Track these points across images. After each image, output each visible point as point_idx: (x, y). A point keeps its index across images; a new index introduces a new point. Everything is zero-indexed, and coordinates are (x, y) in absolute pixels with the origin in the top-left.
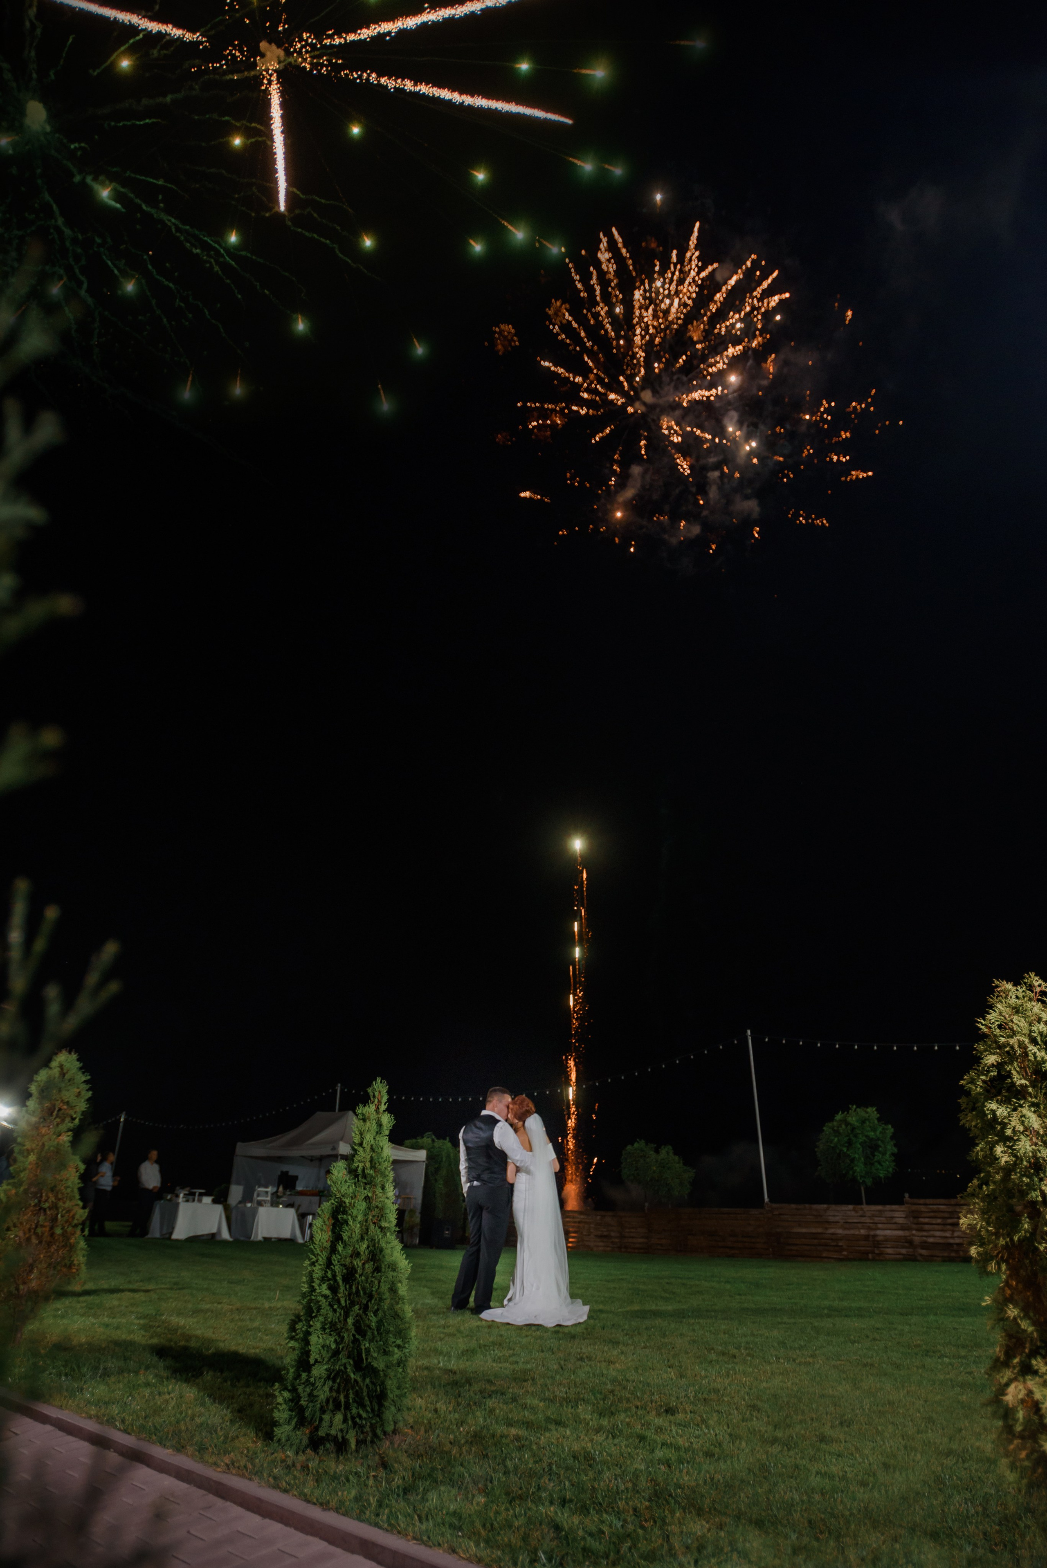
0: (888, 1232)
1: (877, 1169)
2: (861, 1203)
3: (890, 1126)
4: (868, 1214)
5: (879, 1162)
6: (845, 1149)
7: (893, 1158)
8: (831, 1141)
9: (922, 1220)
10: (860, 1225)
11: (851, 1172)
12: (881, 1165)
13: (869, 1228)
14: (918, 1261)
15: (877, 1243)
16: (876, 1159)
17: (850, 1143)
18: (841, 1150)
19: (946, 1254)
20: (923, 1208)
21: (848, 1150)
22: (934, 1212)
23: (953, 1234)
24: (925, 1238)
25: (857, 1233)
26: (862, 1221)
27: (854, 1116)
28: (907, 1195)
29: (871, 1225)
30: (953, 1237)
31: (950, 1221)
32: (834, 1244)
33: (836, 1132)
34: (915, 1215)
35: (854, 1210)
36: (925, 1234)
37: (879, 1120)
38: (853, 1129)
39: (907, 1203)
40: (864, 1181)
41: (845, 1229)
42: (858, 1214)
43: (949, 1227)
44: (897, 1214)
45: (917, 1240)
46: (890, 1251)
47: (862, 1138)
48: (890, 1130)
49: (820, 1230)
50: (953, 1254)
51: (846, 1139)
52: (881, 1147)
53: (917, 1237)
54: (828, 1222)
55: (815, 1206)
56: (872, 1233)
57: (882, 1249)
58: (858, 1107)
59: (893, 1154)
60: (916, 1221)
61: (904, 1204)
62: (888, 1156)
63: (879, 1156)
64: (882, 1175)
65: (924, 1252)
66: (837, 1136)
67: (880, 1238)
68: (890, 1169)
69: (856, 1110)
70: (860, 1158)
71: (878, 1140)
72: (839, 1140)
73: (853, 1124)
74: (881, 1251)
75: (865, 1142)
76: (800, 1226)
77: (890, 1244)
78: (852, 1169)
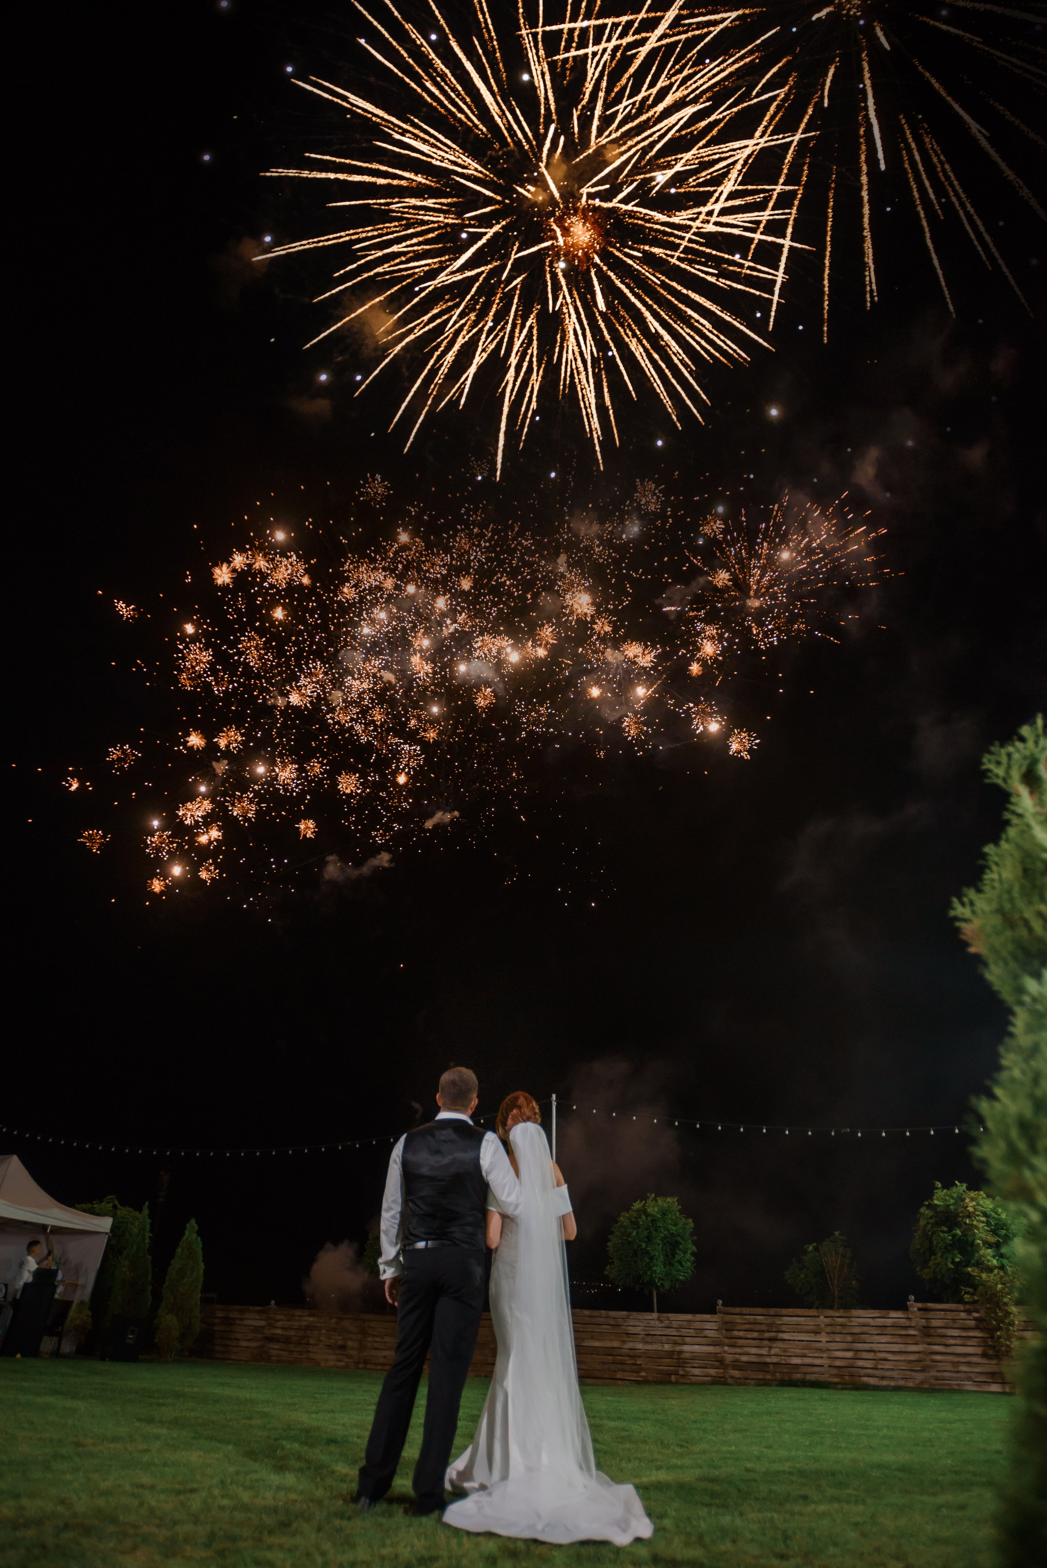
0: (696, 1348)
1: (678, 1270)
2: (652, 1311)
3: (690, 1221)
4: (675, 1324)
5: (680, 1262)
6: (643, 1245)
7: (693, 1258)
8: (629, 1235)
9: (736, 1333)
10: (664, 1338)
11: (649, 1273)
12: (682, 1265)
13: (675, 1343)
14: (729, 1384)
15: (681, 1361)
16: (677, 1257)
17: (649, 1239)
18: (640, 1246)
19: (760, 1377)
20: (737, 1319)
21: (647, 1246)
22: (750, 1323)
23: (769, 1351)
24: (738, 1356)
25: (660, 1348)
26: (666, 1333)
27: (655, 1206)
28: (720, 1302)
29: (678, 1338)
30: (769, 1355)
31: (767, 1335)
32: (632, 1362)
33: (635, 1224)
34: (728, 1327)
35: (659, 1319)
36: (738, 1350)
37: (681, 1212)
38: (653, 1221)
39: (720, 1312)
40: (662, 1284)
41: (647, 1343)
42: (663, 1325)
43: (766, 1342)
44: (708, 1326)
45: (729, 1358)
46: (697, 1371)
47: (663, 1233)
48: (691, 1224)
49: (616, 1344)
50: (769, 1377)
51: (646, 1233)
52: (681, 1244)
53: (729, 1354)
54: (629, 1335)
55: (612, 1314)
56: (678, 1348)
57: (688, 1369)
58: (657, 1196)
59: (693, 1254)
60: (729, 1334)
61: (716, 1313)
62: (688, 1256)
63: (679, 1255)
64: (681, 1278)
65: (736, 1373)
66: (634, 1229)
67: (687, 1355)
68: (689, 1271)
69: (655, 1199)
70: (659, 1256)
71: (678, 1235)
72: (637, 1233)
73: (654, 1215)
74: (686, 1371)
75: (666, 1237)
76: (592, 1338)
77: (697, 1363)
78: (650, 1269)
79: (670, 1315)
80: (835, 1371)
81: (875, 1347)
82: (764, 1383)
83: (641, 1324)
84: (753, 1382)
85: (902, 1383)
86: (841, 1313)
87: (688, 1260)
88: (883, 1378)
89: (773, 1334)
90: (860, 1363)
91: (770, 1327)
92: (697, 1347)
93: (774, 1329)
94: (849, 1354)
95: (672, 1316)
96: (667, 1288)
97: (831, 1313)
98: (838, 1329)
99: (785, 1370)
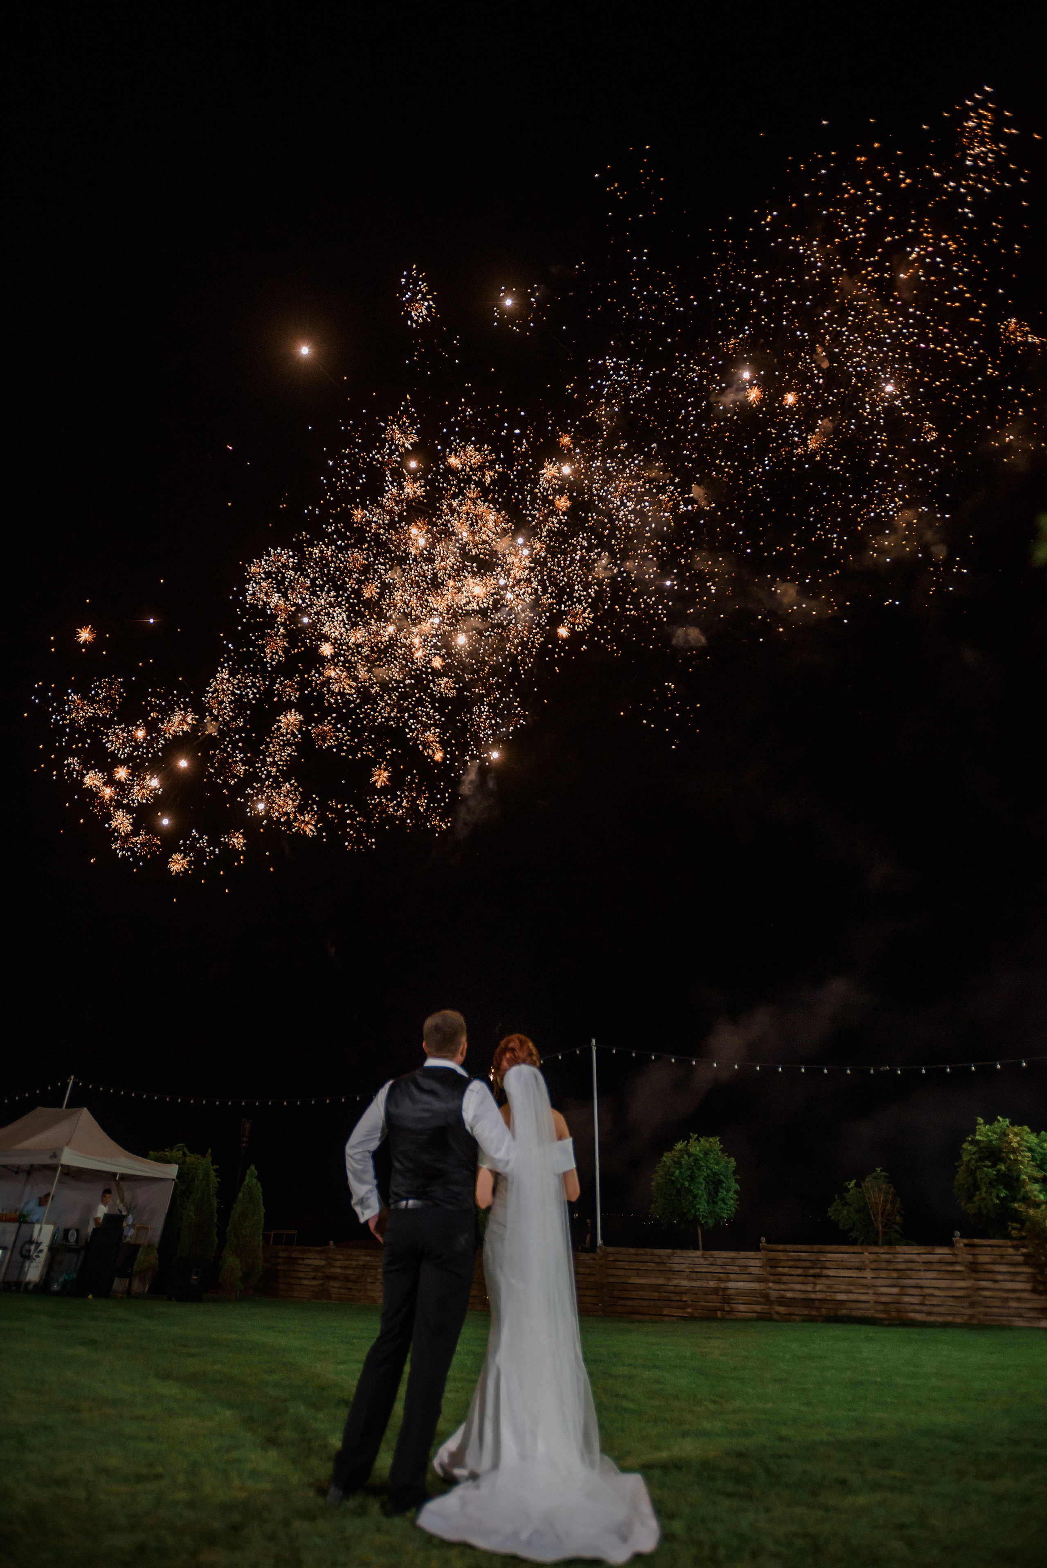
0: (741, 1285)
1: (722, 1208)
2: (698, 1249)
3: (733, 1159)
4: (719, 1262)
5: (723, 1200)
6: (687, 1184)
7: (736, 1196)
8: (672, 1174)
9: (780, 1270)
10: (708, 1275)
11: (693, 1211)
12: (726, 1204)
13: (720, 1280)
14: (775, 1320)
15: (727, 1298)
16: (721, 1196)
17: (692, 1178)
18: (683, 1184)
19: (806, 1312)
20: (781, 1256)
21: (690, 1185)
22: (794, 1260)
23: (814, 1287)
24: (782, 1292)
25: (705, 1285)
26: (711, 1270)
27: (697, 1146)
28: (763, 1239)
29: (722, 1275)
30: (815, 1292)
31: (811, 1272)
32: (677, 1298)
33: (678, 1164)
34: (772, 1264)
35: (703, 1256)
36: (783, 1287)
37: (723, 1151)
38: (696, 1160)
39: (764, 1249)
40: (706, 1222)
41: (691, 1280)
42: (708, 1262)
43: (811, 1279)
44: (752, 1263)
45: (774, 1294)
46: (742, 1308)
47: (705, 1173)
48: (733, 1163)
49: (661, 1281)
50: (814, 1313)
51: (689, 1172)
52: (724, 1182)
53: (774, 1290)
54: (674, 1272)
55: (657, 1251)
56: (723, 1285)
57: (733, 1305)
58: (700, 1135)
59: (736, 1192)
60: (773, 1271)
61: (759, 1251)
62: (731, 1194)
63: (722, 1193)
64: (725, 1215)
65: (781, 1309)
66: (677, 1168)
67: (731, 1292)
68: (733, 1209)
69: (697, 1139)
70: (702, 1195)
71: (721, 1174)
72: (680, 1172)
73: (697, 1155)
74: (731, 1308)
75: (708, 1176)
76: (638, 1275)
77: (742, 1299)
78: (694, 1207)
79: (713, 1252)
80: (881, 1307)
81: (922, 1283)
82: (811, 1319)
83: (686, 1262)
84: (798, 1318)
85: (950, 1319)
86: (885, 1249)
87: (731, 1198)
88: (929, 1314)
89: (818, 1271)
90: (907, 1299)
91: (814, 1263)
92: (742, 1283)
93: (819, 1266)
94: (895, 1290)
95: (716, 1254)
96: (711, 1225)
97: (876, 1249)
98: (883, 1265)
99: (831, 1306)
